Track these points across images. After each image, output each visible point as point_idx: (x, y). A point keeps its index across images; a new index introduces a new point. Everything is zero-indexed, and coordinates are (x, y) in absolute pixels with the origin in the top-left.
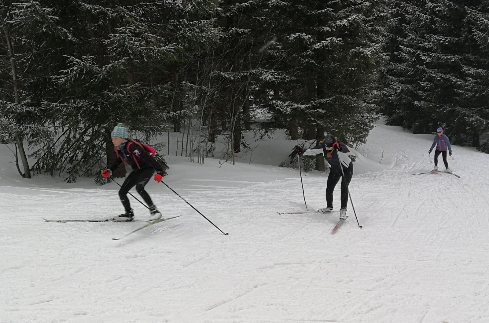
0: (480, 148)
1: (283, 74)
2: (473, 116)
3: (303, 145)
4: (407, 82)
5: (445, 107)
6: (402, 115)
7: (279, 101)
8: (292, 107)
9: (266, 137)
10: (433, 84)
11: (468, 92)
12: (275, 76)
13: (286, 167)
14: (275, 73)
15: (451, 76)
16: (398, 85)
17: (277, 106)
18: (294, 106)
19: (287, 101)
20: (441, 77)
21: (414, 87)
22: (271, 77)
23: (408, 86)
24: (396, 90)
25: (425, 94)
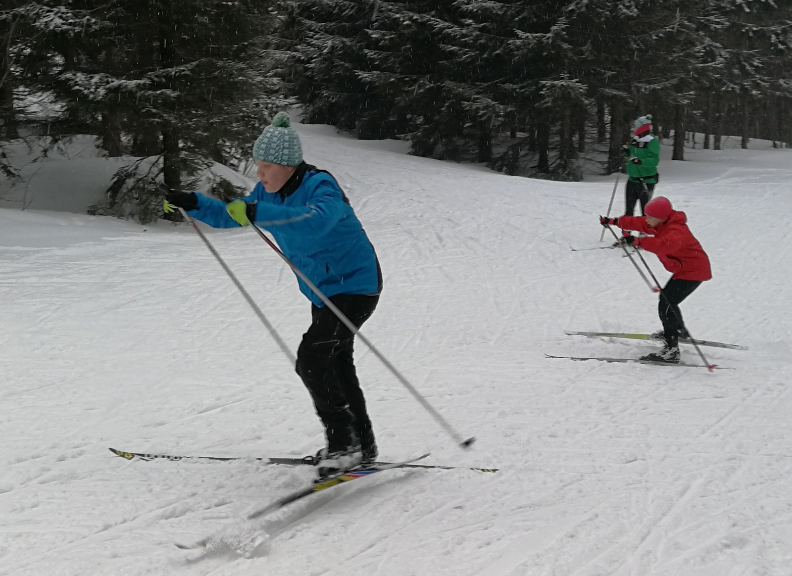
0: (495, 163)
1: (85, 16)
2: (478, 99)
3: (137, 168)
4: (343, 33)
5: (421, 82)
6: (333, 101)
7: (79, 74)
8: (108, 86)
9: (53, 153)
10: (396, 33)
11: (467, 50)
12: (67, 20)
13: (101, 215)
14: (68, 13)
15: (433, 17)
16: (324, 38)
17: (76, 84)
18: (113, 83)
19: (96, 72)
20: (410, 19)
21: (357, 43)
22: (59, 21)
23: (345, 40)
24: (320, 48)
25: (379, 55)
